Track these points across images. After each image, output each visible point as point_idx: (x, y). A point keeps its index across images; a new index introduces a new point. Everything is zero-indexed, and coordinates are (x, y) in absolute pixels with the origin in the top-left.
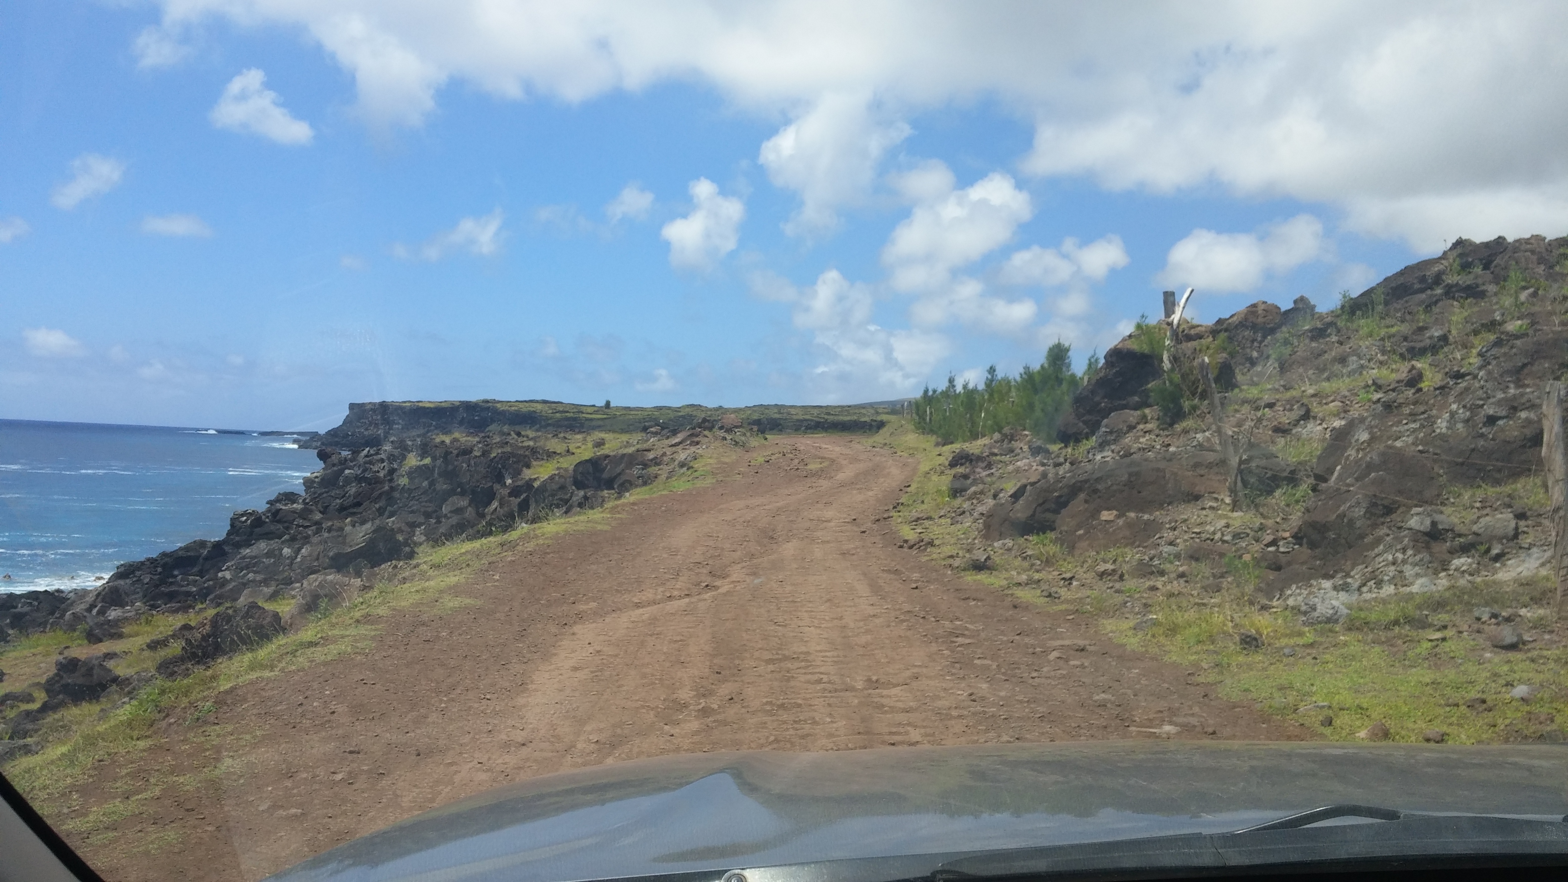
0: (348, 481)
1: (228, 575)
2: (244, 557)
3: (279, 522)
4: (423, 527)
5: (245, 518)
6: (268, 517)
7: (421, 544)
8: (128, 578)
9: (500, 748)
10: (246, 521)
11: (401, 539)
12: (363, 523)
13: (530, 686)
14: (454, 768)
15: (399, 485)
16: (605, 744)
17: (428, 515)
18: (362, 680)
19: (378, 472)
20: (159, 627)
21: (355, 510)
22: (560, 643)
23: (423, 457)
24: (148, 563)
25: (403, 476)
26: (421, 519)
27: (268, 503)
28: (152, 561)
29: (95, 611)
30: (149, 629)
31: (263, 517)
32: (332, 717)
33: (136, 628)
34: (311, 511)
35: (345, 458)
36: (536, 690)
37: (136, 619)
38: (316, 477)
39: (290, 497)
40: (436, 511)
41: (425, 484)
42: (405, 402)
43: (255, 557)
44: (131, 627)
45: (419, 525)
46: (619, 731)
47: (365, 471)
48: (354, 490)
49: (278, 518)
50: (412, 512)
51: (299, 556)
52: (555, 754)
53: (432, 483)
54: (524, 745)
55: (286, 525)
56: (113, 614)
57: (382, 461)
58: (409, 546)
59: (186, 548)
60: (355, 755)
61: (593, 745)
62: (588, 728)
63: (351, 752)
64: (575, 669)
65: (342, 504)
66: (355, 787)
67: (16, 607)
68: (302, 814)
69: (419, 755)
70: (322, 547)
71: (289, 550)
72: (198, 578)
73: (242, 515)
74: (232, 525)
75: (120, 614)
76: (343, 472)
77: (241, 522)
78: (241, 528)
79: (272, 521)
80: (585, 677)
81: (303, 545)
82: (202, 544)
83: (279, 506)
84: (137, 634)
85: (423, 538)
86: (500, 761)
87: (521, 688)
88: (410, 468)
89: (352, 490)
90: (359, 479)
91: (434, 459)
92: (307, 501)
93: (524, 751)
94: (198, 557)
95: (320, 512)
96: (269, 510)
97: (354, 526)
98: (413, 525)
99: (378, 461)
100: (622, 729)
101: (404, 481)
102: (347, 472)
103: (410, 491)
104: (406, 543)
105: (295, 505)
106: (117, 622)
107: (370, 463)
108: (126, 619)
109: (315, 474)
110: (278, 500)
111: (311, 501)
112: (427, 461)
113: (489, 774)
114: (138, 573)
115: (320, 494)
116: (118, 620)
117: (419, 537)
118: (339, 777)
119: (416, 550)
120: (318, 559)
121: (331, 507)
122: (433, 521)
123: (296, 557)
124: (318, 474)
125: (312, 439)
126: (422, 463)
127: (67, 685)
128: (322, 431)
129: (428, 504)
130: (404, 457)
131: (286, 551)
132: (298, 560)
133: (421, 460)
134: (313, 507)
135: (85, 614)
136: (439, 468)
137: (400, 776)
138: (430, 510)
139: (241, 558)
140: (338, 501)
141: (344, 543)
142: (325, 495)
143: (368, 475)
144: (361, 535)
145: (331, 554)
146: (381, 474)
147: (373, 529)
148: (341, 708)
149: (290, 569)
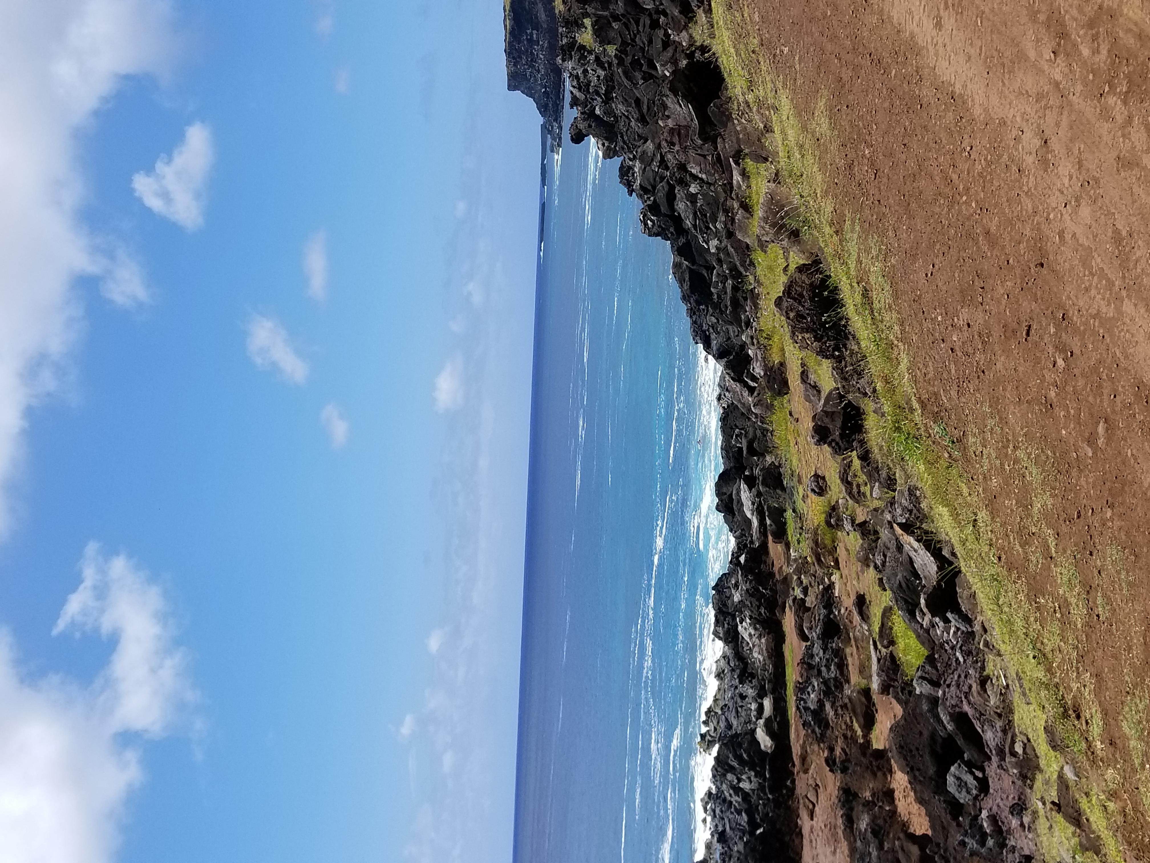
0: (609, 112)
1: (714, 243)
2: (695, 226)
3: (654, 187)
4: (670, 31)
5: (649, 222)
6: (649, 198)
7: (691, 36)
8: (709, 336)
9: (1046, 171)
10: (652, 221)
11: (685, 62)
12: (665, 107)
13: (958, 92)
14: (1068, 237)
15: (616, 55)
16: (1059, 44)
17: (655, 25)
18: (927, 275)
19: (598, 77)
20: (775, 327)
21: (645, 107)
22: (895, 21)
23: (583, 25)
24: (694, 317)
25: (605, 49)
26: (661, 33)
27: (631, 195)
28: (692, 312)
29: (752, 384)
30: (776, 338)
31: (649, 202)
32: (975, 328)
33: (775, 350)
34: (644, 152)
35: (582, 113)
36: (965, 86)
37: (765, 349)
38: (603, 145)
39: (625, 172)
40: (650, 15)
41: (615, 25)
42: (505, 26)
43: (695, 214)
44: (773, 355)
45: (667, 35)
46: (1042, 17)
47: (598, 93)
48: (620, 106)
49: (650, 188)
50: (650, 42)
51: (700, 176)
52: (1065, 113)
53: (616, 18)
54: (1046, 142)
55: (658, 179)
56: (758, 370)
57: (585, 71)
58: (693, 53)
59: (681, 281)
60: (1032, 332)
61: (1058, 61)
62: (1032, 54)
63: (1028, 334)
64: (939, 25)
65: (637, 120)
66: (1077, 351)
67: (741, 449)
68: (1106, 422)
69: (1042, 265)
70: (690, 151)
71: (693, 185)
72: (715, 271)
73: (646, 224)
74: (657, 235)
75: (758, 364)
76: (598, 116)
77: (653, 226)
78: (659, 226)
79: (654, 194)
80: (953, 20)
81: (686, 171)
82: (677, 266)
83: (636, 185)
84: (782, 350)
85: (684, 34)
86: (1066, 181)
87: (959, 102)
88: (595, 42)
89: (620, 108)
90: (608, 99)
91: (586, 15)
92: (631, 157)
93: (1055, 144)
94: (691, 271)
95: (645, 142)
96: (640, 196)
97: (668, 117)
98: (667, 43)
99: (585, 76)
100: (1039, 12)
101: (612, 50)
102: (598, 112)
103: (624, 43)
104: (690, 56)
105: (636, 170)
106: (768, 369)
107: (588, 85)
108: (764, 358)
109: (600, 146)
110: (629, 185)
111: (632, 152)
112: (587, 22)
113: (1083, 203)
114: (705, 327)
115: (624, 142)
116: (766, 365)
117: (683, 39)
118: (1060, 363)
119: (698, 44)
120: (704, 156)
121: (640, 131)
122: (662, 19)
123: (701, 179)
124: (600, 143)
125: (550, 132)
126: (589, 28)
127: (842, 436)
128: (541, 120)
129: (641, 24)
130: (582, 47)
131: (693, 189)
132: (704, 176)
133: (586, 28)
134: (639, 150)
135: (755, 394)
136: (596, 9)
137: (1069, 298)
138: (648, 22)
139: (696, 229)
140: (633, 124)
141: (687, 127)
142: (626, 138)
143: (603, 90)
144: (679, 109)
145: (700, 142)
146: (602, 73)
147: (672, 96)
148: (964, 315)
149: (714, 185)
